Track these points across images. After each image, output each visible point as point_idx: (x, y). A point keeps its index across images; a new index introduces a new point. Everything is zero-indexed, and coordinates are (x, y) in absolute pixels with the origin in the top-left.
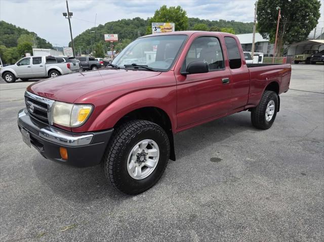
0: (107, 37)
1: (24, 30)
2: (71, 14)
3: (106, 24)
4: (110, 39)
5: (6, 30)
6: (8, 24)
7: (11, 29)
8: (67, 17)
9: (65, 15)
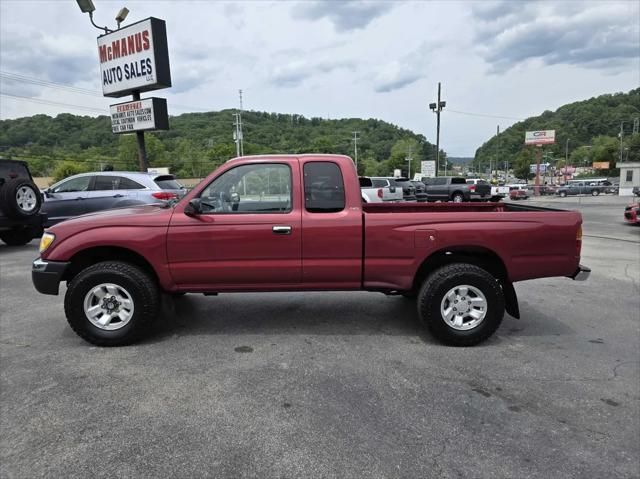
0: (530, 137)
1: (407, 131)
2: (442, 105)
3: (559, 110)
4: (538, 141)
5: (382, 133)
6: (387, 124)
7: (390, 132)
8: (436, 110)
9: (432, 106)
